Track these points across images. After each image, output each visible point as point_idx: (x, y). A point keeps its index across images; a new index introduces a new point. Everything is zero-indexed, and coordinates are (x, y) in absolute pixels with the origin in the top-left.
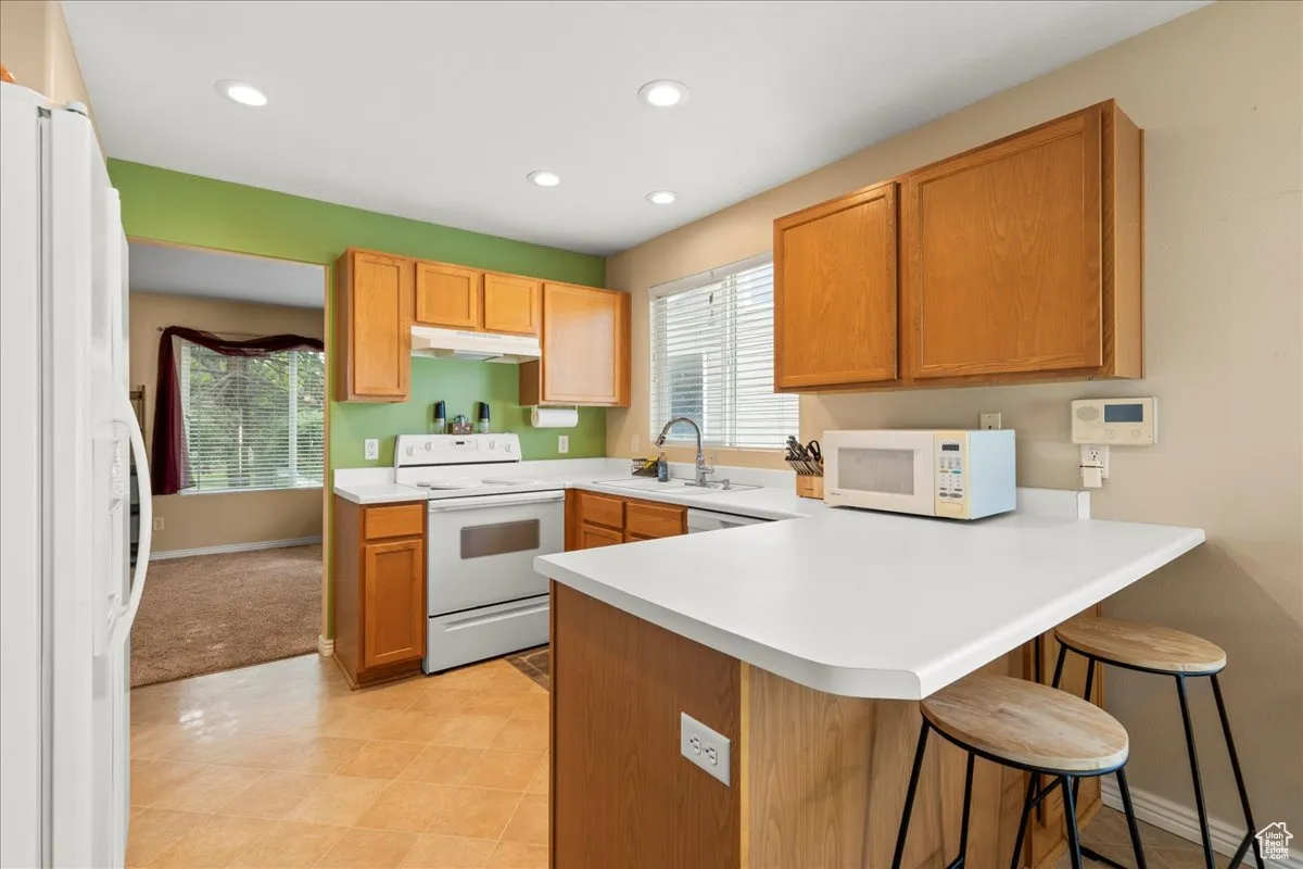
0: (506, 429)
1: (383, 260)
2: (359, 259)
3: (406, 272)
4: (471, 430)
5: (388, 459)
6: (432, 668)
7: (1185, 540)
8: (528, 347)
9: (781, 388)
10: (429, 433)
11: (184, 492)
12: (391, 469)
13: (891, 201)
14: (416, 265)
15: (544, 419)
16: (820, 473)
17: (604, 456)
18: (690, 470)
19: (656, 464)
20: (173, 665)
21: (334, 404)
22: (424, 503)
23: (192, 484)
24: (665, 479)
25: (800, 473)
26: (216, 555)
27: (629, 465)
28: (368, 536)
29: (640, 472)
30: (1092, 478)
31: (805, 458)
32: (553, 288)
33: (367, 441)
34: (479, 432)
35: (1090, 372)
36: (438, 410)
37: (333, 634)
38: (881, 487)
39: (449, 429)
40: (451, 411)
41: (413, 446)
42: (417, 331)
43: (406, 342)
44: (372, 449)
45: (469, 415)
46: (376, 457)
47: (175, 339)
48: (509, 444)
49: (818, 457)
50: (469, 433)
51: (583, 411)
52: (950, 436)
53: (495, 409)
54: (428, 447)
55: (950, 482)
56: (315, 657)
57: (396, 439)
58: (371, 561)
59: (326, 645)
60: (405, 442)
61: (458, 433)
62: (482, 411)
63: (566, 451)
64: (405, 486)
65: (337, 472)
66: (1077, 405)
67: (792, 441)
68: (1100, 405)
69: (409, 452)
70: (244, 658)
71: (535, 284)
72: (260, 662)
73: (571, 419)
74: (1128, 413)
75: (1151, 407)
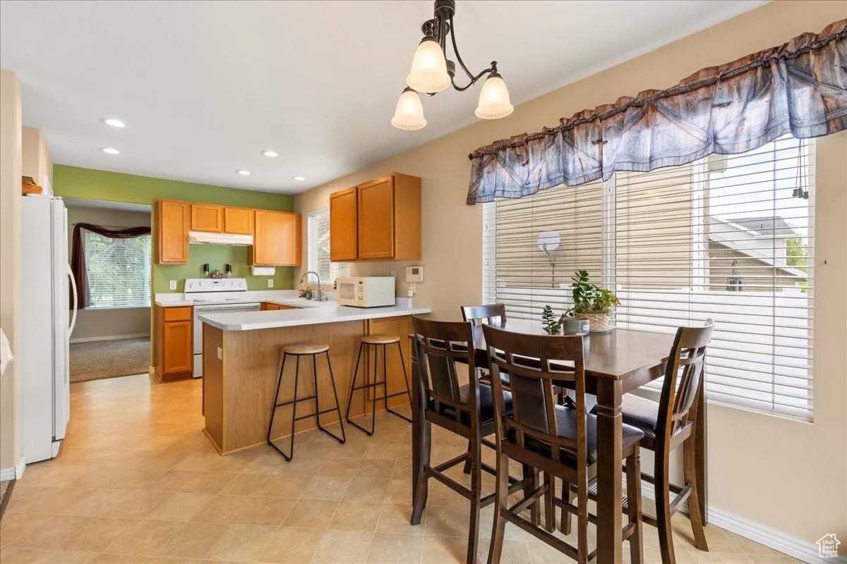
0: (241, 276)
1: (175, 204)
2: (164, 204)
3: (186, 209)
4: (221, 276)
5: (181, 289)
6: (195, 376)
7: (429, 311)
8: (247, 240)
9: (332, 260)
10: (201, 278)
11: (86, 308)
12: (182, 294)
13: (354, 194)
14: (191, 206)
15: (257, 272)
17: (293, 289)
18: (317, 293)
20: (83, 377)
21: (155, 265)
22: (192, 307)
23: (93, 304)
24: (310, 298)
26: (104, 341)
27: (297, 292)
28: (166, 320)
29: (302, 296)
30: (411, 293)
32: (260, 213)
33: (171, 282)
34: (226, 277)
36: (205, 268)
37: (155, 365)
38: (349, 298)
39: (211, 276)
40: (212, 268)
41: (192, 284)
42: (192, 234)
43: (187, 238)
44: (173, 285)
45: (221, 269)
46: (175, 288)
47: (81, 229)
48: (242, 283)
50: (221, 278)
51: (277, 268)
53: (235, 268)
54: (200, 284)
55: (361, 294)
56: (148, 374)
57: (185, 281)
58: (167, 331)
59: (152, 370)
60: (188, 282)
61: (215, 278)
62: (228, 268)
63: (272, 286)
64: (189, 300)
65: (156, 295)
66: (407, 268)
68: (412, 268)
69: (191, 286)
70: (114, 375)
71: (251, 212)
72: (121, 376)
73: (271, 271)
74: (416, 272)
75: (421, 269)
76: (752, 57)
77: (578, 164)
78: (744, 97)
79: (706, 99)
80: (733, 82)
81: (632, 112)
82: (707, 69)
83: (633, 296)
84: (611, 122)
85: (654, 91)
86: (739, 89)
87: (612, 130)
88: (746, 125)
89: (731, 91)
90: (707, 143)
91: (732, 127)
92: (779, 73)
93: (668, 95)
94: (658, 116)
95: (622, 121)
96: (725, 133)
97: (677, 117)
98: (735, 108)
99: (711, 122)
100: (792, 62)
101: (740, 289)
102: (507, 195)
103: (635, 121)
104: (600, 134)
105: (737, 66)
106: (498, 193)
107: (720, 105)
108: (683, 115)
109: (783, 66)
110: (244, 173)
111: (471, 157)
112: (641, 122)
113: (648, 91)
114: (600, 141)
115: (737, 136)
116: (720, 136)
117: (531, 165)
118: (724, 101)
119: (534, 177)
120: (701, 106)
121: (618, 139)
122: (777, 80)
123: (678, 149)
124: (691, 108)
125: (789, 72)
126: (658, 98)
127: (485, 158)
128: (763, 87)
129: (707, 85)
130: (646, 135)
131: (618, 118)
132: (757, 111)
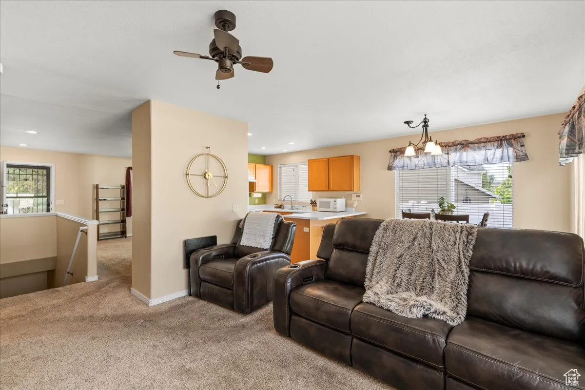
7: (365, 213)
8: (252, 179)
9: (309, 191)
13: (326, 161)
15: (254, 195)
16: (316, 206)
17: (265, 204)
18: (289, 206)
19: (281, 205)
25: (313, 206)
27: (274, 206)
29: (276, 207)
30: (355, 205)
31: (314, 203)
32: (258, 166)
35: (351, 191)
38: (326, 208)
49: (316, 203)
51: (262, 193)
52: (335, 200)
55: (335, 206)
63: (257, 203)
66: (353, 195)
67: (311, 200)
68: (355, 195)
71: (254, 165)
73: (260, 195)
74: (358, 196)
75: (361, 195)
76: (497, 137)
77: (439, 161)
78: (495, 148)
79: (484, 146)
80: (492, 143)
81: (459, 146)
82: (484, 138)
83: (459, 205)
84: (452, 148)
85: (467, 141)
86: (494, 145)
87: (453, 151)
88: (496, 156)
89: (491, 145)
90: (485, 160)
91: (492, 157)
92: (505, 143)
93: (472, 143)
94: (469, 149)
95: (456, 149)
96: (490, 158)
97: (475, 150)
98: (493, 151)
99: (486, 154)
100: (507, 140)
101: (470, 203)
102: (408, 168)
103: (461, 149)
104: (448, 151)
105: (493, 138)
106: (405, 168)
107: (489, 149)
108: (477, 150)
109: (506, 142)
110: (263, 148)
111: (390, 152)
112: (463, 150)
113: (466, 140)
114: (448, 154)
115: (493, 159)
116: (489, 158)
117: (420, 158)
118: (490, 148)
119: (421, 163)
120: (483, 148)
121: (455, 154)
122: (504, 144)
123: (475, 160)
124: (479, 148)
125: (507, 144)
126: (469, 143)
127: (398, 153)
128: (500, 146)
129: (484, 142)
130: (464, 154)
131: (455, 147)
132: (499, 152)
